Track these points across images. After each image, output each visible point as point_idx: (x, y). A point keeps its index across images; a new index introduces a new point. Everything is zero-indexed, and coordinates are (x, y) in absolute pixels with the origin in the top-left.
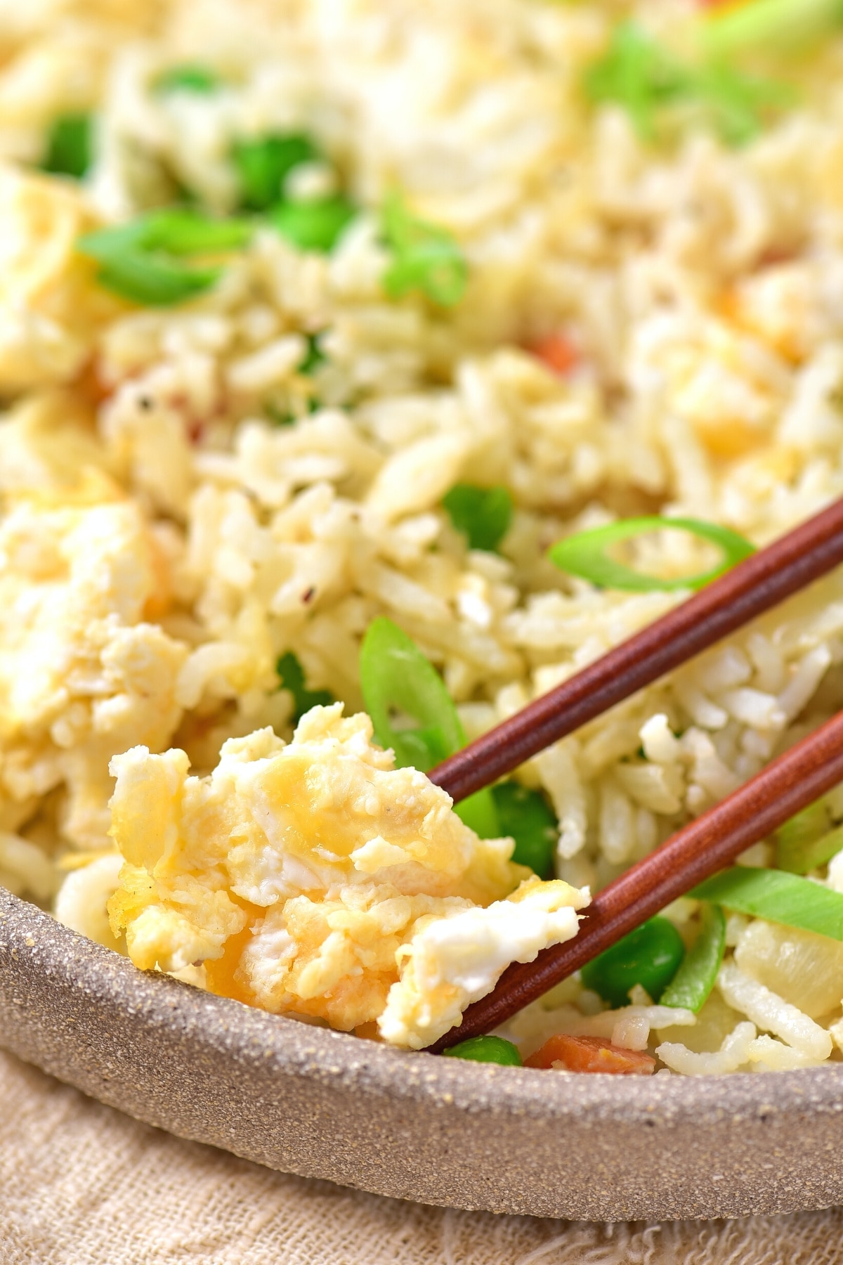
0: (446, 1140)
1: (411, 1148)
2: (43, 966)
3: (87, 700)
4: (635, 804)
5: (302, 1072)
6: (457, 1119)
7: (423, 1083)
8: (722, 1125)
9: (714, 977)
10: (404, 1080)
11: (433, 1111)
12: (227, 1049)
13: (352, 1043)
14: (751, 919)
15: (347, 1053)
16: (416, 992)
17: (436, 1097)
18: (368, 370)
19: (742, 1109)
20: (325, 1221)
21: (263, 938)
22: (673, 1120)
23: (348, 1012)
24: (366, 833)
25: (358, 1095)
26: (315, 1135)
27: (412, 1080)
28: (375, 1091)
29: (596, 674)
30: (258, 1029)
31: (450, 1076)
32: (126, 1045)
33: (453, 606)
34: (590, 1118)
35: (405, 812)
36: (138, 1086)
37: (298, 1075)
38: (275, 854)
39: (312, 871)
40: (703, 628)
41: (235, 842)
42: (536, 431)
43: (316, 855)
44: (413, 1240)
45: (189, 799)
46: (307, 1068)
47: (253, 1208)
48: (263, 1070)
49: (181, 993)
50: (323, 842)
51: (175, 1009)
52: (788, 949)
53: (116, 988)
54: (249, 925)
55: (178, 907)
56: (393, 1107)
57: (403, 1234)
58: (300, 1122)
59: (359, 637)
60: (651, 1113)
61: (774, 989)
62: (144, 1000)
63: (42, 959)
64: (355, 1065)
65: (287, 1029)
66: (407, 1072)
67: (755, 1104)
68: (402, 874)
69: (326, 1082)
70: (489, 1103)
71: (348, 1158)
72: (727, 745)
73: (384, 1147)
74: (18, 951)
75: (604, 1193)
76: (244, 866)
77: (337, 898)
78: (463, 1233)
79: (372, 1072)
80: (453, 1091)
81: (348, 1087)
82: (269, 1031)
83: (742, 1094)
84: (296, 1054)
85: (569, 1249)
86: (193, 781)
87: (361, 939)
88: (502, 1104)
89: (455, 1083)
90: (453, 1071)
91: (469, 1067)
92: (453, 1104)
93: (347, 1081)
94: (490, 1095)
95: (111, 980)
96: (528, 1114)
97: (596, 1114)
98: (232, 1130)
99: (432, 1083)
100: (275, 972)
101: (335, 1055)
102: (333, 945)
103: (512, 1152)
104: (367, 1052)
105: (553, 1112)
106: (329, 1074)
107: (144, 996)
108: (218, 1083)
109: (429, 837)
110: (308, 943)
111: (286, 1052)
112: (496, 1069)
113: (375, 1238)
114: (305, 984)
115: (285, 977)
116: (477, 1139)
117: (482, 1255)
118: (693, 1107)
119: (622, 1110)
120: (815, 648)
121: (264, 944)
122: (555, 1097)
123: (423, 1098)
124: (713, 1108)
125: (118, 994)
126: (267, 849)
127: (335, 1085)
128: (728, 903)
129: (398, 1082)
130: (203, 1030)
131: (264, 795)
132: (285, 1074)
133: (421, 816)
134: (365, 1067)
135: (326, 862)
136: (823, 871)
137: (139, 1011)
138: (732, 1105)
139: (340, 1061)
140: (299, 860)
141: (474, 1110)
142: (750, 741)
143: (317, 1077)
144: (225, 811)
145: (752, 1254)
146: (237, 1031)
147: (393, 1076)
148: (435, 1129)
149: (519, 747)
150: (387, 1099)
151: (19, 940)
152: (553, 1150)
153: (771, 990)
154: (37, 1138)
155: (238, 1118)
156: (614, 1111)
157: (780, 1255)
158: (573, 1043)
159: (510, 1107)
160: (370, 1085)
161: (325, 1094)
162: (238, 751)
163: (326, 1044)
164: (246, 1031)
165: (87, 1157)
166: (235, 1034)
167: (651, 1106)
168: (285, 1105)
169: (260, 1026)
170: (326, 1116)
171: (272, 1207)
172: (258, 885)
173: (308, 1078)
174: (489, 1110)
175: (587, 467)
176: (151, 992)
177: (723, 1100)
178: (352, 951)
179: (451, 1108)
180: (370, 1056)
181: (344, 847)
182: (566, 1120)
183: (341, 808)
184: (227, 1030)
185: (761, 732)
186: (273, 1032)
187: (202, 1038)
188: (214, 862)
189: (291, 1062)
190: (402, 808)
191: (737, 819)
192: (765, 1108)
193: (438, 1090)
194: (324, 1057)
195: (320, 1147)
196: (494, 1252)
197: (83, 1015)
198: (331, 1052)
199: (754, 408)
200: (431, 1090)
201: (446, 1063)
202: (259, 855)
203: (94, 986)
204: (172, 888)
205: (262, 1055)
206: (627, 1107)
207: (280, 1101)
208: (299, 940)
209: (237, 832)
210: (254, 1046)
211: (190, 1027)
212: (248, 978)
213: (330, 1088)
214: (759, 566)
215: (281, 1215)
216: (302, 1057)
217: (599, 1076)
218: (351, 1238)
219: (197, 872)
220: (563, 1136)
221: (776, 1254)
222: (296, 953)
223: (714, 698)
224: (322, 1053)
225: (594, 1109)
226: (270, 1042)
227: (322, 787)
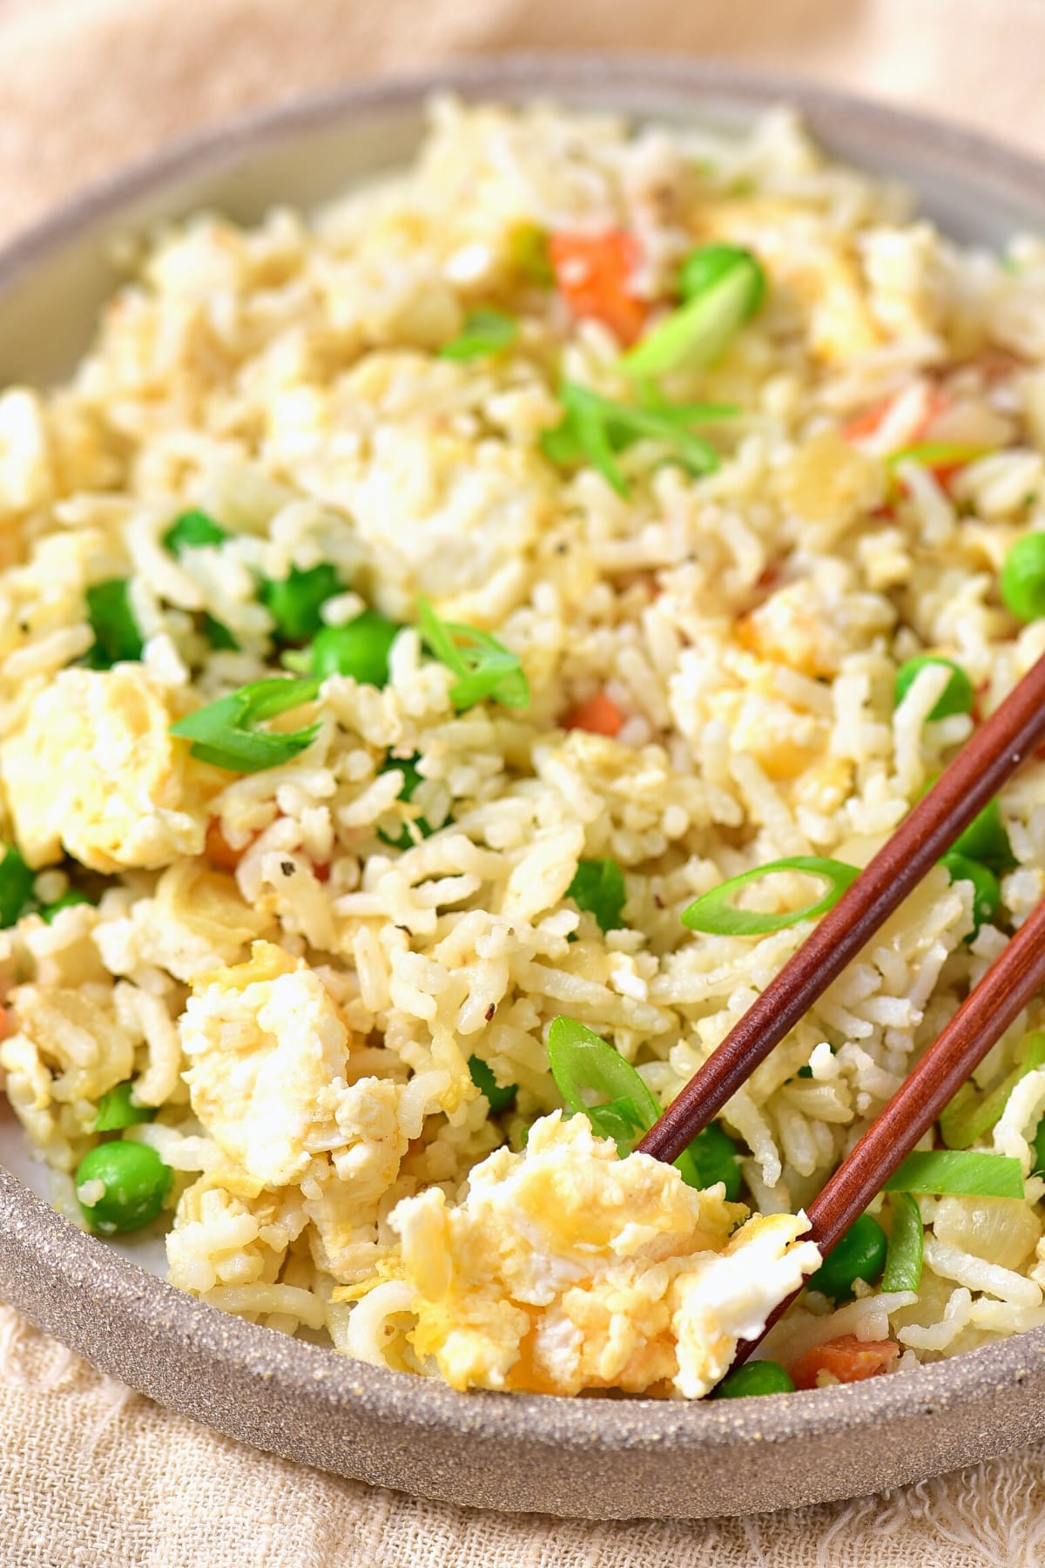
0: (756, 1467)
1: (724, 1480)
2: (375, 1409)
3: (328, 1156)
4: (808, 1118)
5: (628, 1446)
6: (766, 1450)
7: (733, 1429)
8: (988, 1397)
9: (921, 1253)
10: (717, 1431)
11: (745, 1449)
12: (557, 1442)
13: (661, 1409)
14: (938, 1198)
15: (660, 1419)
16: (700, 1348)
17: (747, 1438)
18: (461, 783)
19: (1003, 1379)
20: (642, 1549)
21: (549, 1332)
22: (947, 1404)
23: (641, 1379)
24: (618, 1221)
25: (679, 1452)
26: (637, 1489)
27: (723, 1429)
28: (693, 1446)
29: (757, 1020)
30: (579, 1419)
31: (754, 1416)
32: (458, 1455)
33: (610, 985)
34: (879, 1421)
35: (645, 1193)
36: (468, 1483)
37: (624, 1449)
38: (543, 1258)
39: (577, 1264)
40: (836, 956)
41: (504, 1256)
42: (622, 799)
43: (579, 1251)
44: (721, 1545)
45: (457, 1230)
46: (631, 1441)
47: (580, 1555)
48: (592, 1452)
49: (503, 1403)
50: (582, 1238)
51: (503, 1419)
52: (978, 1216)
53: (446, 1413)
54: (533, 1325)
55: (474, 1327)
56: (709, 1453)
57: (711, 1543)
58: (624, 1482)
59: (535, 1033)
60: (928, 1403)
61: (976, 1253)
62: (474, 1418)
63: (373, 1404)
64: (672, 1429)
65: (601, 1412)
66: (717, 1423)
67: (1012, 1371)
68: (651, 1244)
69: (649, 1449)
70: (792, 1431)
71: (666, 1499)
72: (876, 1047)
73: (700, 1485)
74: (349, 1401)
75: (889, 1471)
76: (518, 1275)
77: (604, 1281)
78: (761, 1527)
79: (688, 1430)
80: (761, 1429)
81: (669, 1449)
82: (589, 1418)
83: (997, 1365)
84: (619, 1432)
85: (857, 1520)
86: (455, 1213)
87: (638, 1314)
88: (804, 1430)
89: (760, 1421)
90: (753, 1411)
91: (764, 1403)
92: (763, 1439)
93: (668, 1444)
94: (792, 1425)
95: (440, 1407)
96: (827, 1431)
97: (884, 1417)
98: (559, 1500)
99: (740, 1427)
100: (570, 1360)
101: (653, 1424)
102: (618, 1326)
103: (813, 1462)
104: (676, 1413)
105: (848, 1425)
106: (652, 1442)
107: (473, 1413)
108: (547, 1469)
109: (669, 1209)
110: (594, 1328)
111: (610, 1432)
112: (787, 1399)
113: (688, 1552)
114: (605, 1367)
115: (580, 1361)
116: (783, 1461)
117: (785, 1543)
118: (962, 1389)
119: (905, 1408)
120: (932, 946)
121: (552, 1337)
122: (847, 1412)
123: (736, 1441)
124: (979, 1385)
125: (449, 1418)
126: (534, 1255)
127: (658, 1448)
128: (916, 1190)
129: (712, 1434)
130: (533, 1432)
131: (521, 1210)
132: (613, 1451)
133: (659, 1192)
134: (681, 1428)
135: (589, 1254)
136: (988, 1140)
137: (472, 1428)
138: (993, 1379)
139: (658, 1428)
140: (561, 1257)
141: (781, 1440)
142: (893, 1040)
143: (641, 1447)
144: (488, 1231)
145: (1010, 1481)
146: (563, 1425)
147: (706, 1430)
148: (748, 1461)
149: (710, 1102)
150: (704, 1450)
151: (348, 1391)
152: (849, 1452)
153: (973, 1256)
154: (372, 1541)
155: (565, 1490)
156: (898, 1410)
157: (1032, 1476)
158: (831, 1351)
159: (811, 1431)
160: (689, 1442)
161: (648, 1458)
162: (484, 1174)
163: (640, 1417)
164: (570, 1424)
165: (418, 1546)
166: (561, 1429)
167: (928, 1398)
168: (611, 1473)
169: (579, 1415)
170: (649, 1474)
171: (595, 1549)
172: (534, 1288)
173: (633, 1449)
174: (794, 1436)
175: (675, 823)
176: (477, 1409)
177: (985, 1376)
178: (633, 1326)
179: (762, 1444)
180: (680, 1417)
181: (602, 1239)
182: (860, 1428)
183: (591, 1204)
184: (554, 1427)
185: (902, 1030)
186: (593, 1417)
187: (533, 1438)
188: (490, 1277)
189: (616, 1440)
190: (641, 1190)
191: (908, 1115)
192: (1020, 1373)
193: (747, 1431)
194: (644, 1429)
195: (641, 1497)
196: (795, 1539)
197: (416, 1440)
198: (648, 1423)
199: (801, 728)
200: (742, 1434)
201: (745, 1405)
202: (528, 1262)
203: (426, 1416)
204: (464, 1311)
205: (589, 1440)
206: (908, 1403)
207: (606, 1471)
208: (583, 1328)
209: (504, 1248)
210: (581, 1434)
211: (520, 1432)
212: (546, 1370)
213: (653, 1453)
214: (868, 888)
215: (605, 1554)
216: (625, 1433)
217: (873, 1380)
218: (668, 1558)
219: (476, 1288)
220: (857, 1440)
221: (1028, 1476)
222: (583, 1339)
223: (854, 1011)
224: (640, 1425)
225: (881, 1412)
226: (593, 1426)
227: (570, 1191)
